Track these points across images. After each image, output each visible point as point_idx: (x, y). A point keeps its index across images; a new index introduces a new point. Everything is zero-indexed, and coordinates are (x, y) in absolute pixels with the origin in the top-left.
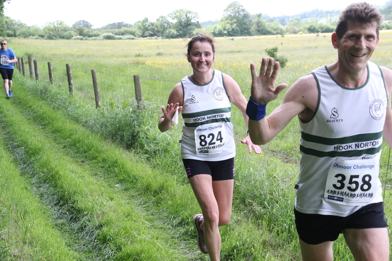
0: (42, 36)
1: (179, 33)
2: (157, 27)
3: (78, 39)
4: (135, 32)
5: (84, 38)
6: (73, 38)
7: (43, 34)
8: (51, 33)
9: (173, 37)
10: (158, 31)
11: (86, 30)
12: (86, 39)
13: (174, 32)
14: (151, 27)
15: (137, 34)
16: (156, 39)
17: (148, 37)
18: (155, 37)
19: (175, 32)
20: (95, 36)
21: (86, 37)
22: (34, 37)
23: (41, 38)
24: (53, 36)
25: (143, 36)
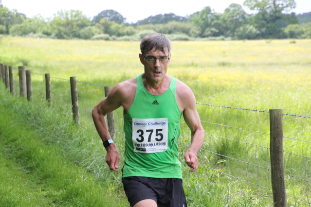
0: (48, 34)
1: (259, 30)
2: (225, 21)
3: (101, 38)
4: (189, 29)
5: (110, 38)
6: (95, 37)
7: (49, 31)
8: (62, 28)
9: (250, 37)
10: (227, 29)
11: (114, 26)
12: (114, 39)
13: (252, 28)
14: (216, 21)
15: (193, 32)
16: (223, 40)
17: (210, 38)
18: (222, 37)
19: (254, 30)
20: (128, 34)
21: (114, 37)
22: (35, 35)
23: (45, 36)
24: (65, 33)
25: (202, 35)
